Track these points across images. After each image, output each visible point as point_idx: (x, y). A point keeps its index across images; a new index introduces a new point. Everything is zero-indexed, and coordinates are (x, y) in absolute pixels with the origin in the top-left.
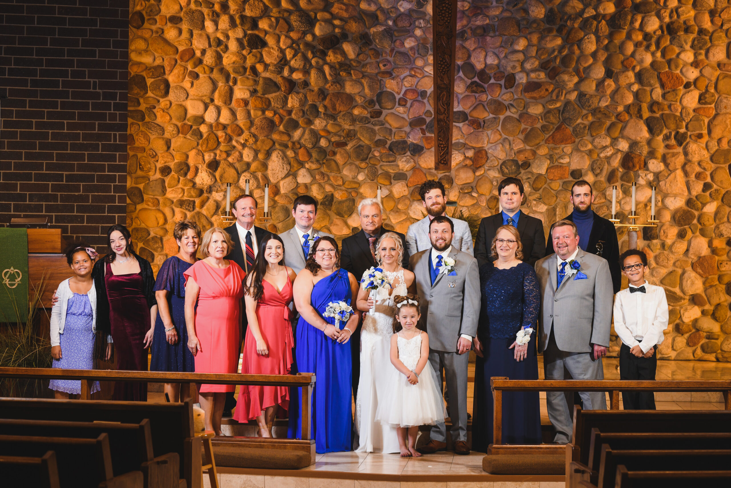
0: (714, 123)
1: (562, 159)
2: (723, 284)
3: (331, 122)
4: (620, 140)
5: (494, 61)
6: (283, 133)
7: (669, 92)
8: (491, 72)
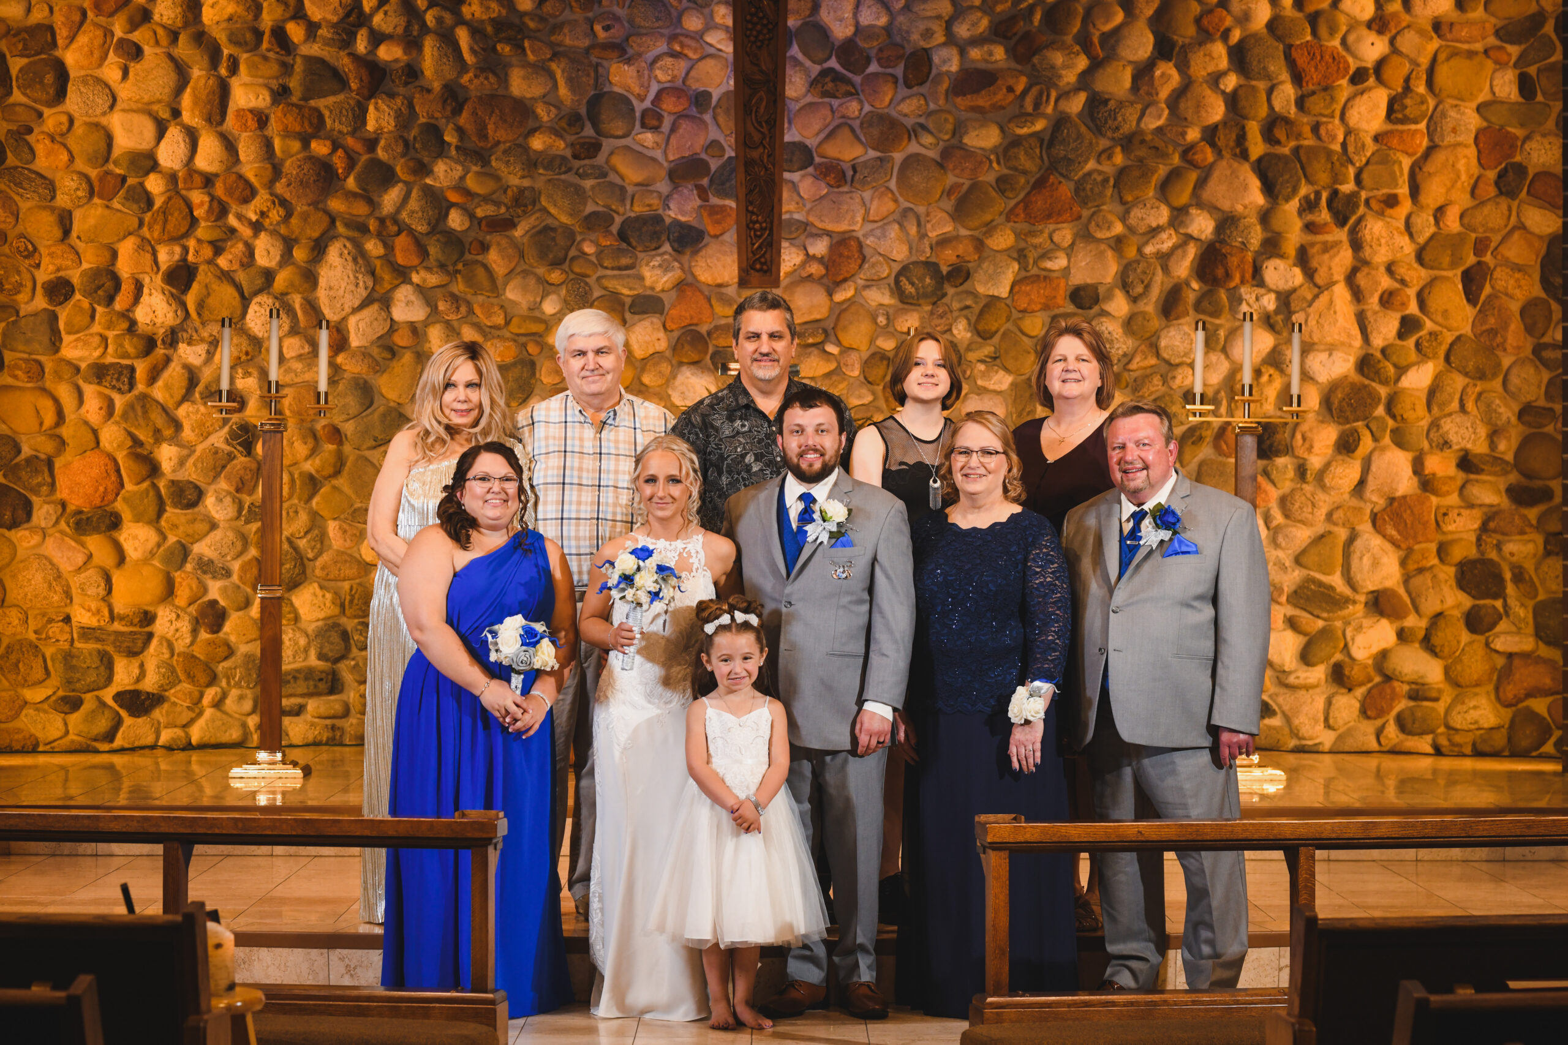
0: (1425, 169)
1: (1050, 259)
2: (1451, 565)
3: (475, 169)
4: (1193, 211)
5: (878, 18)
6: (355, 195)
7: (1313, 93)
8: (870, 46)
